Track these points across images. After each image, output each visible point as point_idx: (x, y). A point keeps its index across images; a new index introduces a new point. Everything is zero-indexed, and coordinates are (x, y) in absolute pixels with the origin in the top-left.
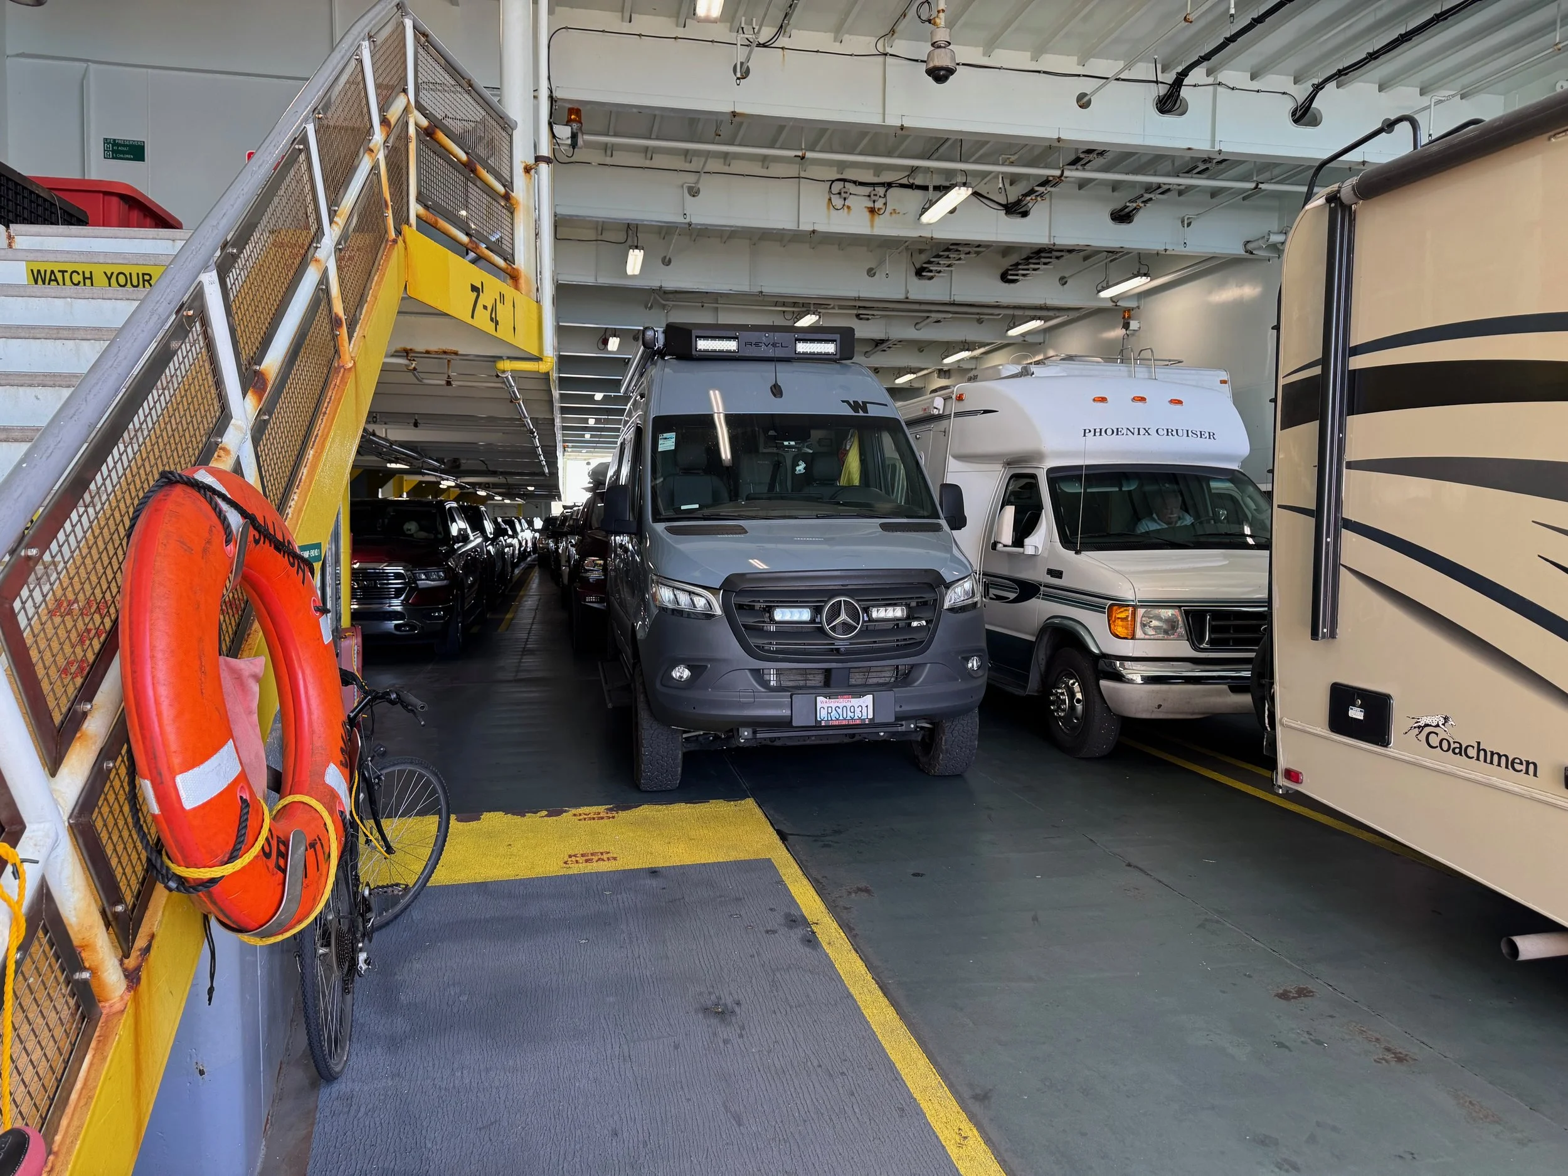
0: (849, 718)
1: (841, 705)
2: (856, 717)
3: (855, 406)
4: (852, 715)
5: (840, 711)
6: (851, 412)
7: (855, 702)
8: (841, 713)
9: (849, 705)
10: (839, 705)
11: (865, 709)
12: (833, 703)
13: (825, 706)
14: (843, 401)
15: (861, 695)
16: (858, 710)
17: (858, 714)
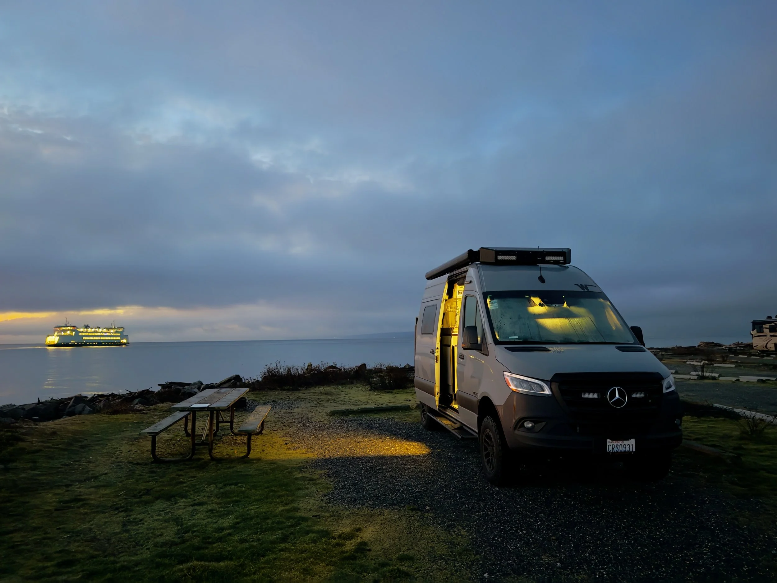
0: (623, 451)
1: (619, 444)
2: (627, 451)
3: (582, 286)
4: (625, 449)
5: (619, 447)
6: (580, 290)
7: (626, 442)
8: (619, 449)
9: (623, 444)
10: (618, 444)
11: (631, 447)
12: (615, 443)
13: (611, 444)
14: (575, 285)
15: (628, 439)
16: (628, 447)
17: (628, 449)
